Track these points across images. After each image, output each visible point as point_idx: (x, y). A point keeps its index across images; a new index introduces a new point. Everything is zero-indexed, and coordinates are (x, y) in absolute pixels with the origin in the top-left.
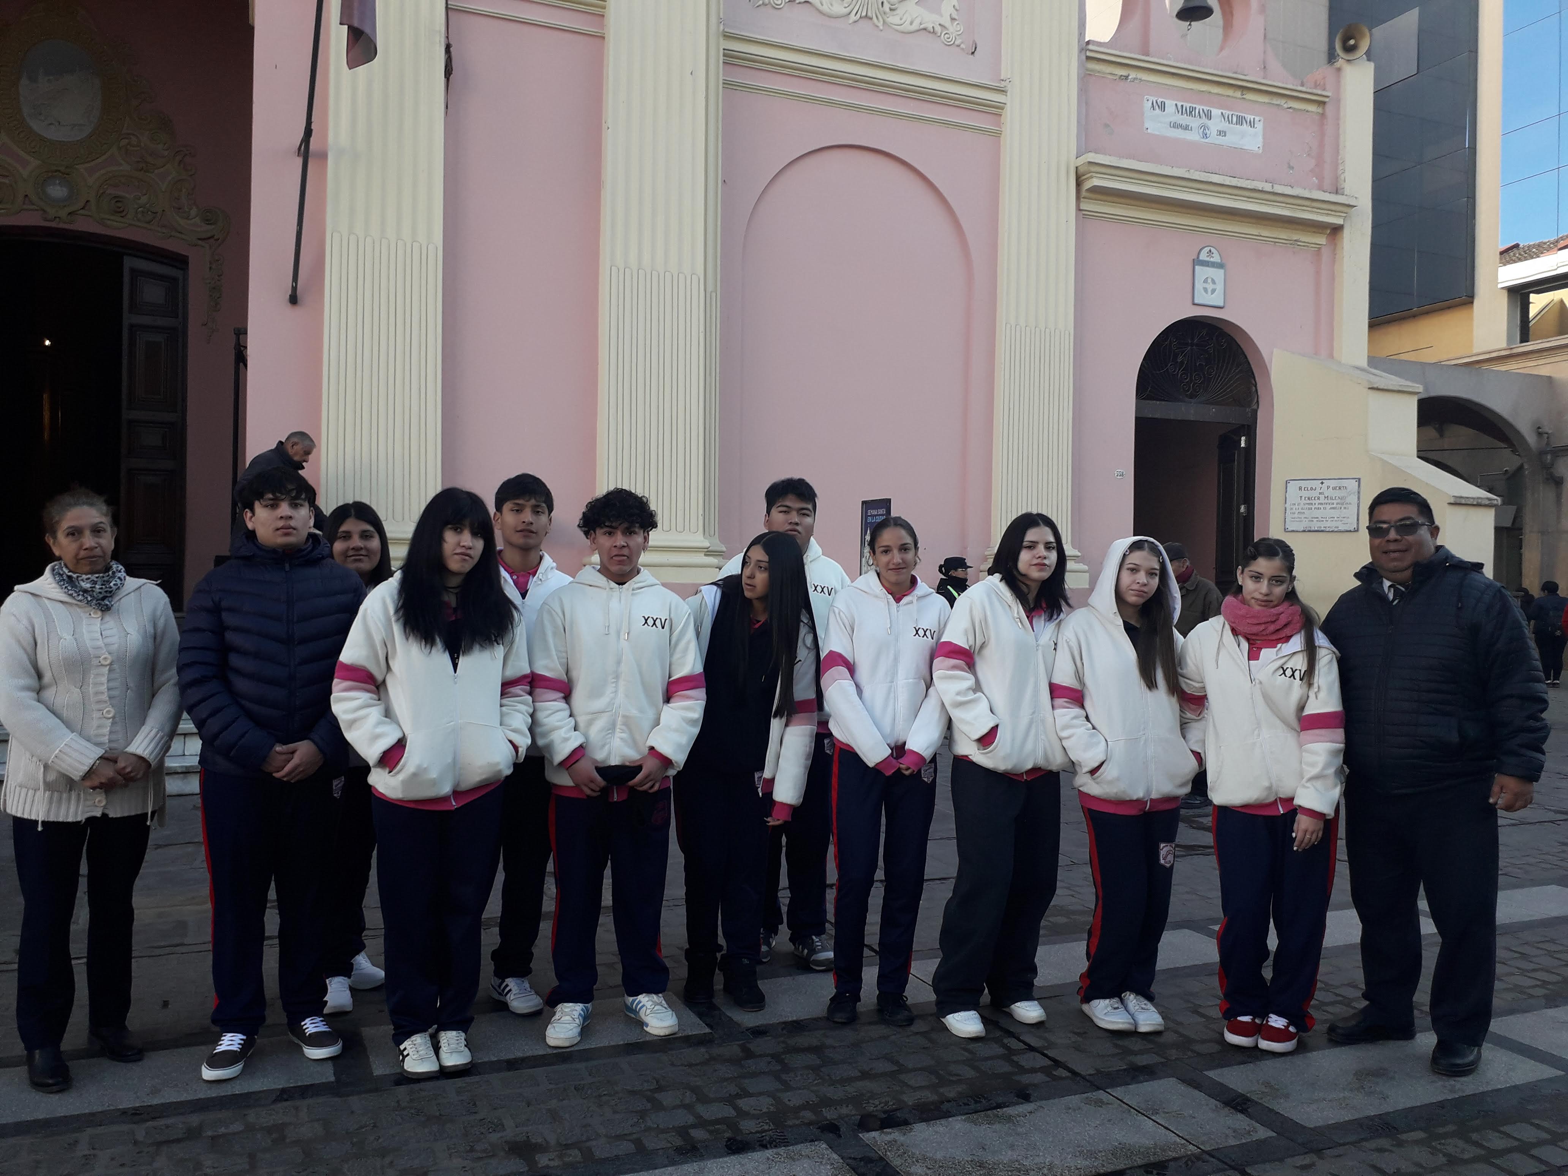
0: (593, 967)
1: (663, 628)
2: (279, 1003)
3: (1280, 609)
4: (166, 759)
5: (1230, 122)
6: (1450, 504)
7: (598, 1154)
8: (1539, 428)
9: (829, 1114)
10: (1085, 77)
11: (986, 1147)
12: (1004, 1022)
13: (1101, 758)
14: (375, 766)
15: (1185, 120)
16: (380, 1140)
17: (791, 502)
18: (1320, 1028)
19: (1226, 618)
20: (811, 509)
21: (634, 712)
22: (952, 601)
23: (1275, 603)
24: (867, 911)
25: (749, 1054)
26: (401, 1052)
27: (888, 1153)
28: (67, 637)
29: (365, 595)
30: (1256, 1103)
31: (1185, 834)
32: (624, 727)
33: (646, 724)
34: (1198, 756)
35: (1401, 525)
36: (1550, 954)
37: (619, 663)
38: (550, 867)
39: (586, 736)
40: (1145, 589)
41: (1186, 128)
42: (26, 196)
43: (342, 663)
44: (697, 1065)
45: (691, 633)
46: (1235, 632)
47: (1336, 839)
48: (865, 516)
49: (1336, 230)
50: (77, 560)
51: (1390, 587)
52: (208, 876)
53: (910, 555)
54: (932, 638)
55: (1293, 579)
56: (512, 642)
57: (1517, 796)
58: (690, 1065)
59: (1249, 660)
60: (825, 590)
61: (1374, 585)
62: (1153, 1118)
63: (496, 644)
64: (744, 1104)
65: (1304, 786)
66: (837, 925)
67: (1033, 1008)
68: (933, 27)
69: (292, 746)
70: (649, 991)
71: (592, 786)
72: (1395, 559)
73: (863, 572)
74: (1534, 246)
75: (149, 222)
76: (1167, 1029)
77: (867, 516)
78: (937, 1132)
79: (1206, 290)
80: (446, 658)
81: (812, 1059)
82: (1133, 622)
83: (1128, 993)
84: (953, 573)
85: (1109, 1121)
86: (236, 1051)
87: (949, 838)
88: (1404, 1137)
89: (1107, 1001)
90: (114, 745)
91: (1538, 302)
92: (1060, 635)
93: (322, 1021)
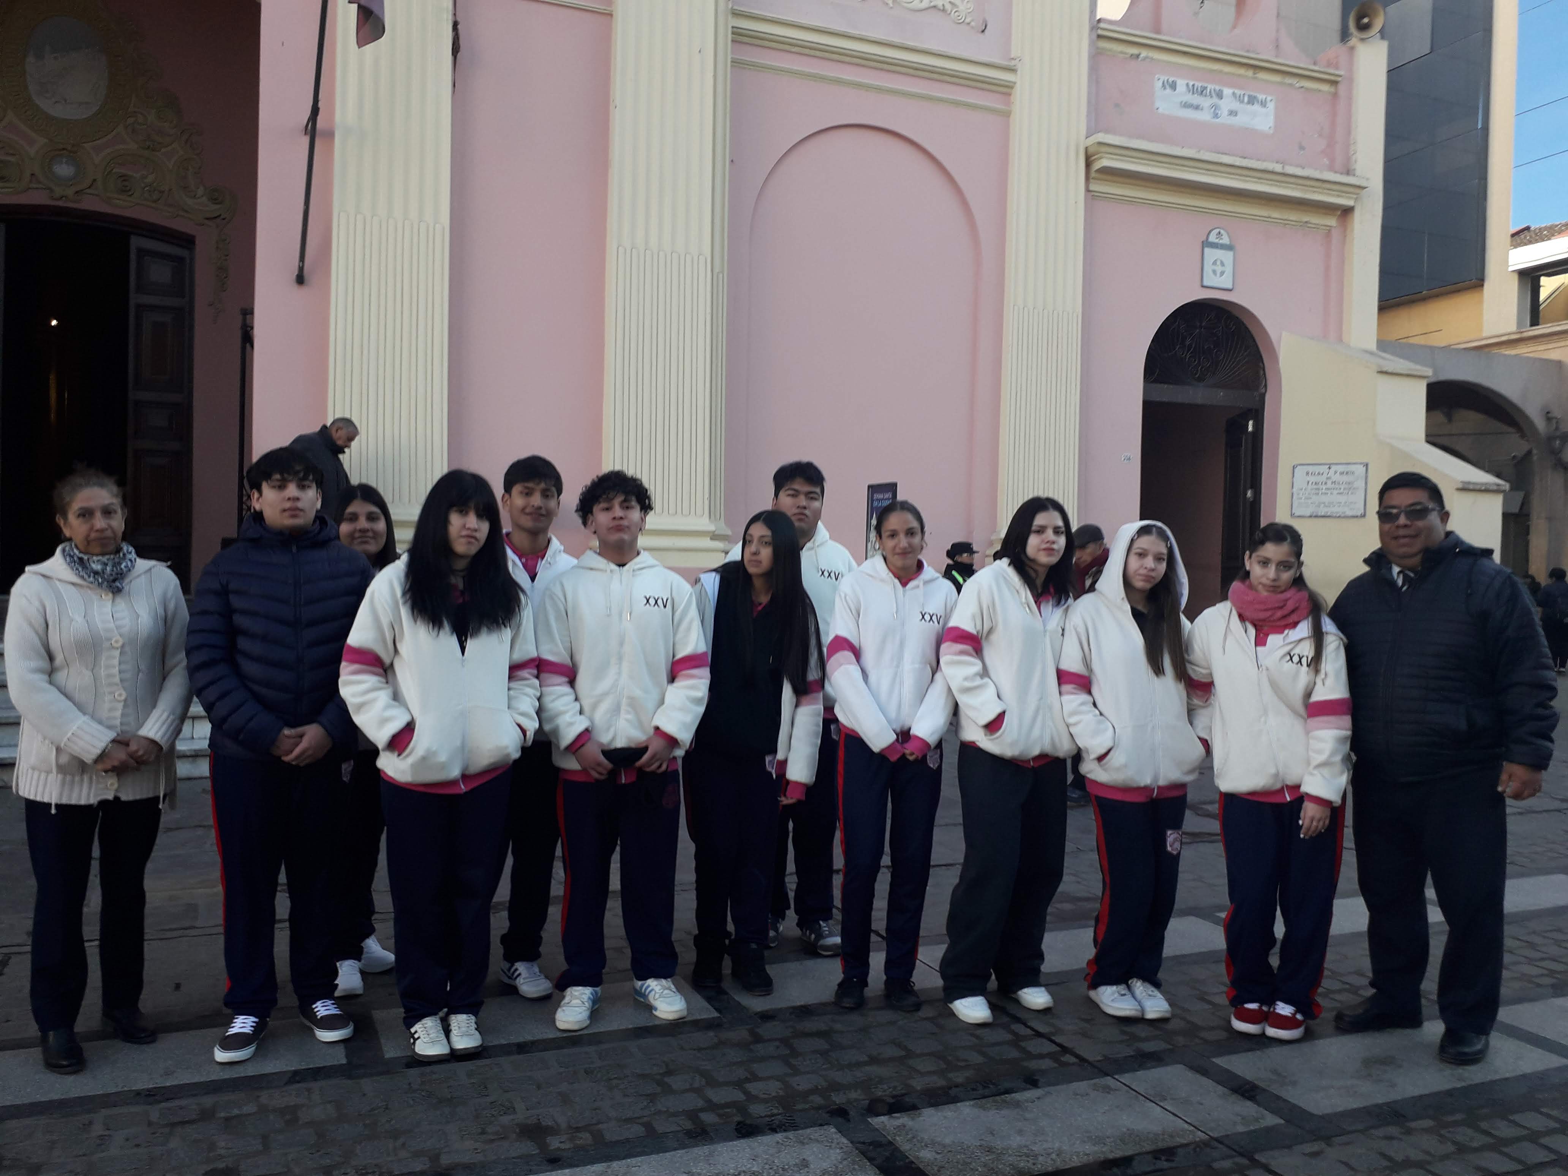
0: (601, 951)
1: (665, 607)
2: (290, 987)
3: (1288, 595)
4: (177, 742)
5: (1242, 102)
6: (1458, 489)
7: (608, 1137)
8: (1548, 413)
9: (838, 1099)
10: (1096, 56)
11: (995, 1132)
12: (1012, 1008)
13: (1108, 744)
14: (384, 750)
15: (1196, 99)
16: (393, 1122)
17: (799, 485)
18: (1327, 1016)
19: (1234, 604)
20: (820, 493)
21: (638, 693)
22: (959, 587)
23: (1283, 588)
24: (873, 896)
25: (758, 1039)
26: (412, 1035)
27: (898, 1138)
28: (79, 619)
29: (373, 577)
30: (1264, 1090)
31: (1191, 822)
32: (630, 709)
33: (651, 705)
34: (1206, 744)
35: (1413, 510)
36: (1558, 943)
37: (621, 644)
38: (559, 852)
39: (591, 720)
40: (1153, 574)
41: (1197, 108)
42: (32, 175)
43: (350, 647)
44: (705, 1049)
45: (693, 612)
46: (1242, 618)
47: (1343, 826)
48: (871, 500)
49: (1346, 212)
50: (88, 541)
51: (1399, 573)
52: (218, 859)
53: (916, 540)
54: (939, 623)
55: (1300, 564)
56: (519, 626)
57: (1525, 784)
58: (700, 1049)
59: (1256, 645)
60: (832, 575)
61: (1383, 571)
62: (1162, 1104)
63: (503, 627)
64: (754, 1088)
65: (1312, 774)
66: (844, 910)
67: (1040, 995)
68: (943, 5)
69: (300, 730)
70: (657, 976)
71: (600, 769)
72: (1404, 545)
73: (869, 555)
74: (1546, 228)
75: (155, 201)
76: (1174, 1016)
77: (872, 501)
78: (945, 1117)
79: (1214, 272)
80: (454, 641)
81: (820, 1044)
82: (1140, 607)
83: (1135, 980)
84: (958, 559)
85: (1118, 1107)
86: (248, 1034)
87: (955, 825)
88: (1413, 1125)
89: (1114, 988)
90: (125, 728)
91: (1548, 285)
92: (1067, 621)
93: (333, 1004)
